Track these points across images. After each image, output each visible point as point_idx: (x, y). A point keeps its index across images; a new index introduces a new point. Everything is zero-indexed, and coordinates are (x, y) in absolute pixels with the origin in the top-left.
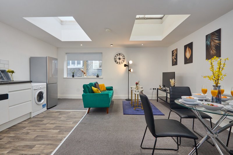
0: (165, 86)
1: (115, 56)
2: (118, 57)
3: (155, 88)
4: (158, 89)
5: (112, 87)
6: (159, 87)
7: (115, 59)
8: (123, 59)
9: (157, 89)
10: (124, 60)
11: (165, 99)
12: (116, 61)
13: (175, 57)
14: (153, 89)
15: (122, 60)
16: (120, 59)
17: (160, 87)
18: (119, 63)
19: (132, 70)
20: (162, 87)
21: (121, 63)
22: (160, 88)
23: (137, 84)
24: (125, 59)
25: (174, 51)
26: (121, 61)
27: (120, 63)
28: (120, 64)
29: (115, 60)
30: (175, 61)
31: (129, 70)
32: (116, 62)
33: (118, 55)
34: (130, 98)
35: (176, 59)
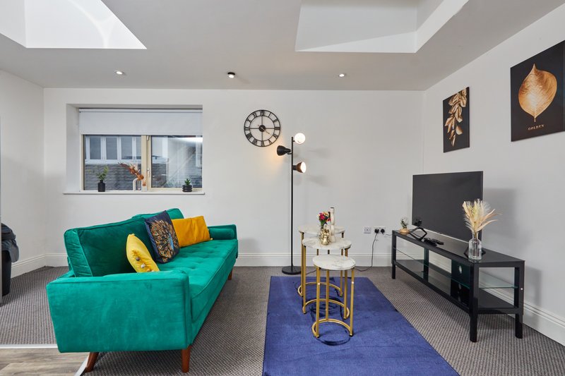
0: (420, 222)
1: (247, 120)
2: (257, 123)
3: (382, 227)
4: (395, 234)
5: (234, 227)
6: (399, 228)
7: (245, 129)
8: (276, 128)
9: (394, 232)
10: (277, 132)
11: (419, 270)
12: (249, 136)
13: (460, 120)
14: (377, 231)
15: (271, 132)
16: (262, 128)
17: (405, 226)
18: (259, 143)
19: (303, 167)
20: (411, 227)
21: (267, 143)
22: (404, 231)
23: (324, 219)
24: (279, 128)
25: (456, 99)
26: (266, 136)
27: (262, 142)
28: (263, 145)
29: (248, 132)
30: (459, 132)
31: (296, 168)
32: (252, 140)
33: (258, 114)
34: (297, 263)
35: (465, 125)
